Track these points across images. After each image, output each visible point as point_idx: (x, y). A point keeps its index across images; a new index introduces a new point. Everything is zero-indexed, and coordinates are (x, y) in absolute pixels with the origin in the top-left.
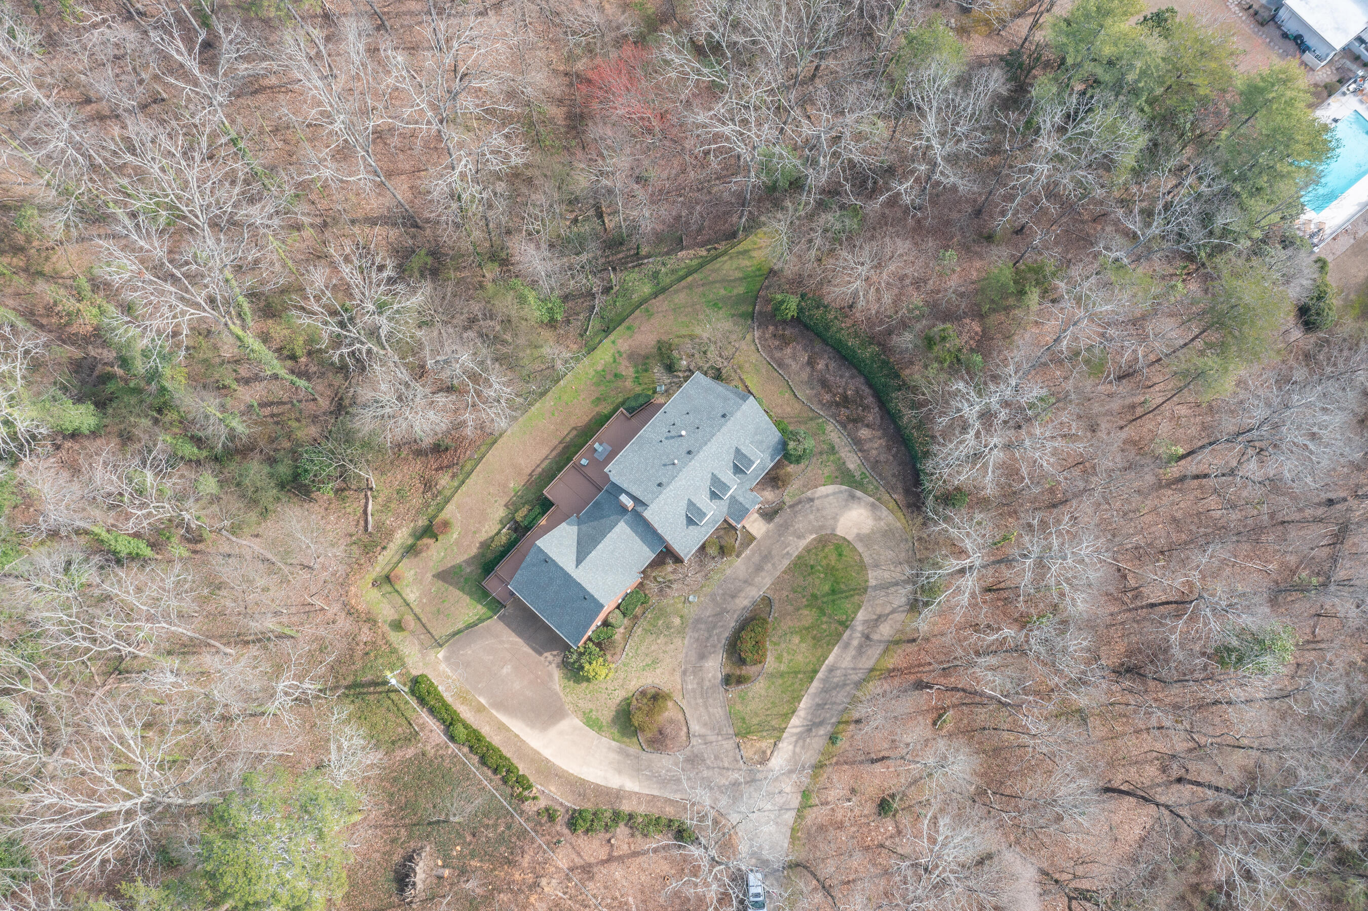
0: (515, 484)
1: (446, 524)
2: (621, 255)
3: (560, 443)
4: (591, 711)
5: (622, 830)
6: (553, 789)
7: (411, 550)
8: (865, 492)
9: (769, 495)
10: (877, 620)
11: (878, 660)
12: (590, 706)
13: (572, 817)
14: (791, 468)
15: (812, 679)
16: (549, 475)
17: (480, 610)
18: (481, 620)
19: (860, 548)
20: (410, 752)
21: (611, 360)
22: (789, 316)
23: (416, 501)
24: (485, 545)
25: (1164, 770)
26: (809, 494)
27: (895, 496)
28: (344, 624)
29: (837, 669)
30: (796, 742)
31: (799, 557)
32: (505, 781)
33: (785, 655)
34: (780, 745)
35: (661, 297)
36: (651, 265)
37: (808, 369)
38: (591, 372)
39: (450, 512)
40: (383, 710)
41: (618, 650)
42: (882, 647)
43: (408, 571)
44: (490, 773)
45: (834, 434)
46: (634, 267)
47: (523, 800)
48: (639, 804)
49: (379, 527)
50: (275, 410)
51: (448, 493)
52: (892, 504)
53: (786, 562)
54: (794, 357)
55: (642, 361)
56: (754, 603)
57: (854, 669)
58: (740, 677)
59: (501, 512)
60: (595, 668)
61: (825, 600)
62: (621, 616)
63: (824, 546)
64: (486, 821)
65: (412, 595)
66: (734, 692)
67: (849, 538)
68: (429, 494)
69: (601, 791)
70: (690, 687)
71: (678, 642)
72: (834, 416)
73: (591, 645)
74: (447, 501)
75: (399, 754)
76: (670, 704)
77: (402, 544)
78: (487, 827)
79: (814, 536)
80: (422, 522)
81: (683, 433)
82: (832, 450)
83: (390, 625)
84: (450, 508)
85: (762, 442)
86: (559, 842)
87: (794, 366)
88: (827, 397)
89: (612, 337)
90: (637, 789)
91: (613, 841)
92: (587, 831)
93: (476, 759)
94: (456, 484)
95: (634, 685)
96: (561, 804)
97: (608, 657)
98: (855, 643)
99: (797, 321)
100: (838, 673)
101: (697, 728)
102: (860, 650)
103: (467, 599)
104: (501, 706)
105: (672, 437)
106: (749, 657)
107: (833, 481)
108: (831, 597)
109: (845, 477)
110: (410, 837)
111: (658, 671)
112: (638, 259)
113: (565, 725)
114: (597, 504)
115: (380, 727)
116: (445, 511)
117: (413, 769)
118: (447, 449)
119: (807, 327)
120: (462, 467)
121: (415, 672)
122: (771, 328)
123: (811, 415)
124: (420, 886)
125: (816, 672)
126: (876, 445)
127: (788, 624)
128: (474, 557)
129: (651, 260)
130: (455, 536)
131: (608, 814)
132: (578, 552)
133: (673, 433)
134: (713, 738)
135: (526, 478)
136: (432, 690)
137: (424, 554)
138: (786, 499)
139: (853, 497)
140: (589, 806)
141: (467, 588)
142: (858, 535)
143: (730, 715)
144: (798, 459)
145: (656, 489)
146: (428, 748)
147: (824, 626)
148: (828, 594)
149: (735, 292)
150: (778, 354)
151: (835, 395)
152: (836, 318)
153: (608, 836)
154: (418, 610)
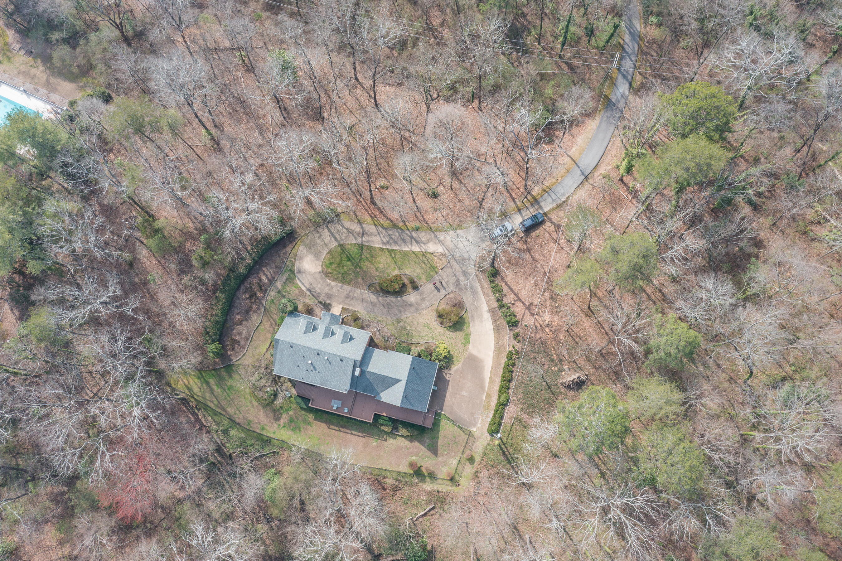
0: (374, 442)
1: (412, 465)
3: (340, 431)
4: (462, 343)
5: (506, 301)
6: (505, 341)
7: (432, 476)
8: (294, 266)
9: (318, 310)
10: (352, 233)
11: (370, 224)
12: (460, 345)
13: (513, 325)
14: (301, 306)
15: (393, 250)
16: (362, 425)
17: (443, 422)
18: (448, 419)
19: (322, 257)
20: (525, 416)
21: (284, 428)
22: (219, 346)
23: (407, 491)
24: (411, 438)
26: (306, 292)
27: (290, 251)
29: (383, 241)
30: (427, 244)
31: (341, 282)
32: (514, 365)
34: (432, 251)
37: (244, 323)
38: (295, 435)
40: (514, 441)
41: (429, 344)
42: (363, 225)
43: (443, 472)
44: (514, 374)
45: (272, 294)
46: (226, 447)
47: (517, 352)
48: (491, 299)
49: (429, 502)
51: (395, 475)
52: (294, 250)
53: (346, 287)
54: (240, 333)
55: (276, 414)
56: (374, 293)
57: (379, 233)
58: (411, 283)
59: (391, 442)
60: (442, 350)
62: (412, 351)
63: (330, 273)
65: (454, 462)
66: (419, 282)
67: (320, 263)
68: (400, 485)
69: (494, 321)
70: (428, 304)
71: (410, 319)
72: (263, 298)
74: (399, 473)
75: (529, 421)
76: (440, 308)
77: (431, 483)
78: (537, 361)
79: (327, 280)
80: (416, 480)
81: (310, 362)
82: (280, 292)
83: (473, 463)
84: (402, 468)
85: (294, 324)
86: (526, 326)
87: (245, 331)
88: (254, 306)
89: (272, 435)
90: (485, 304)
91: (512, 302)
92: (515, 316)
93: (511, 384)
94: (388, 474)
95: (440, 329)
96: (510, 334)
97: (434, 347)
98: (368, 238)
99: (221, 341)
102: (370, 234)
104: (482, 387)
105: (314, 367)
106: (401, 283)
107: (295, 284)
109: (291, 280)
110: (560, 393)
111: (428, 322)
113: (475, 352)
114: (364, 390)
116: (405, 471)
117: (531, 410)
119: (221, 335)
120: (378, 475)
121: (489, 437)
122: (229, 352)
124: (577, 375)
126: (268, 271)
127: (376, 273)
130: (414, 458)
131: (503, 310)
135: (368, 438)
136: (492, 423)
137: (431, 469)
138: (315, 302)
139: (299, 272)
140: (504, 321)
142: (317, 260)
144: (294, 304)
145: (344, 361)
146: (518, 409)
147: (367, 255)
150: (242, 343)
151: (252, 303)
152: (210, 321)
153: (511, 306)
154: (460, 455)
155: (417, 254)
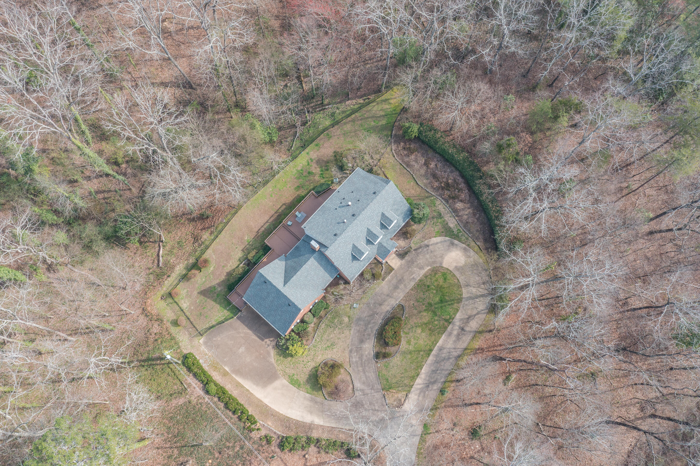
0: (248, 238)
1: (206, 261)
2: (312, 105)
3: (276, 213)
4: (294, 375)
5: (312, 449)
6: (270, 423)
7: (185, 277)
8: (460, 241)
9: (402, 243)
10: (468, 318)
11: (469, 343)
12: (293, 372)
13: (282, 442)
14: (415, 227)
15: (429, 355)
16: (268, 232)
17: (225, 313)
18: (226, 320)
19: (457, 274)
20: (181, 401)
21: (306, 164)
22: (413, 136)
23: (189, 248)
24: (229, 274)
25: (642, 409)
26: (426, 242)
27: (478, 243)
28: (142, 321)
29: (444, 349)
30: (420, 393)
31: (420, 280)
32: (240, 419)
33: (412, 340)
34: (410, 396)
35: (336, 127)
36: (330, 109)
37: (425, 168)
38: (295, 171)
39: (208, 254)
40: (165, 375)
41: (310, 337)
42: (472, 335)
43: (183, 290)
44: (230, 414)
45: (441, 206)
46: (320, 111)
47: (251, 431)
48: (323, 432)
49: (166, 263)
50: (106, 195)
51: (207, 243)
52: (476, 248)
53: (412, 284)
54: (416, 161)
55: (324, 165)
56: (393, 308)
57: (454, 349)
58: (385, 353)
59: (240, 254)
60: (297, 348)
61: (436, 306)
62: (312, 316)
63: (436, 274)
64: (228, 444)
65: (185, 305)
66: (382, 363)
67: (451, 269)
68: (197, 244)
69: (299, 425)
70: (354, 360)
71: (347, 332)
72: (441, 195)
73: (293, 334)
74: (207, 248)
75: (174, 402)
76: (342, 371)
77: (180, 274)
78: (228, 448)
79: (429, 268)
80: (192, 260)
81: (350, 203)
82: (440, 216)
83: (171, 323)
84: (209, 251)
85: (397, 210)
86: (273, 457)
87: (416, 166)
88: (436, 184)
89: (307, 150)
90: (322, 423)
91: (307, 456)
92: (291, 450)
93: (222, 405)
94: (212, 237)
95: (320, 359)
96: (275, 433)
97: (304, 342)
98: (455, 332)
99: (418, 139)
100: (445, 351)
101: (359, 385)
102: (458, 337)
103: (218, 306)
104: (238, 372)
105: (343, 206)
106: (390, 341)
107: (440, 234)
108: (440, 305)
109: (448, 232)
110: (180, 454)
111: (335, 350)
112: (323, 106)
113: (277, 383)
114: (297, 248)
115: (163, 385)
116: (205, 254)
117: (183, 411)
118: (208, 217)
119: (423, 142)
120: (217, 228)
121: (185, 352)
122: (402, 144)
123: (427, 195)
125: (431, 350)
126: (466, 213)
127: (413, 321)
128: (223, 281)
129: (330, 106)
130: (212, 269)
131: (304, 439)
132: (285, 277)
133: (343, 204)
134: (368, 391)
135: (255, 234)
136: (196, 362)
137: (193, 280)
138: (412, 245)
139: (453, 244)
140: (292, 434)
141: (218, 300)
142: (456, 267)
143: (379, 377)
144: (420, 221)
145: (333, 237)
146: (193, 398)
147: (436, 323)
148: (438, 303)
149: (380, 123)
150: (406, 159)
151: (441, 183)
152: (441, 136)
153: (304, 453)
154: (188, 314)
155: (413, 378)
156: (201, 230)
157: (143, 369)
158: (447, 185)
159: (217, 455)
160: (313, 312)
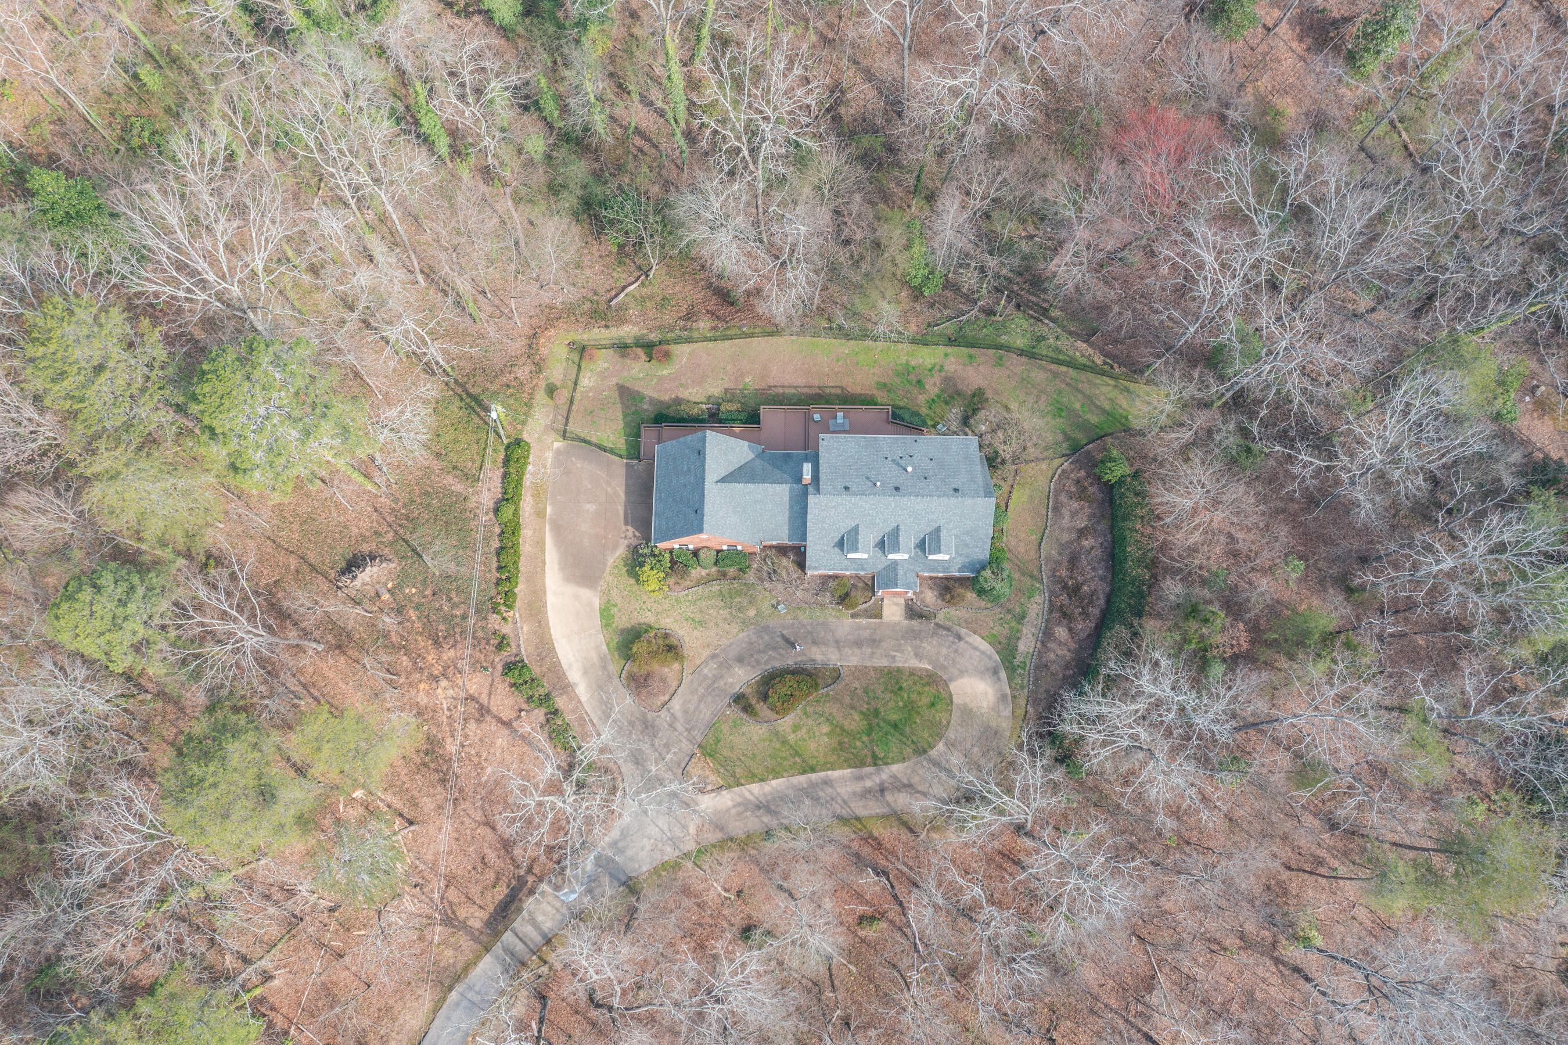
0: (750, 382)
1: (668, 356)
2: (1033, 299)
3: (819, 387)
4: (615, 605)
5: (539, 714)
6: (525, 629)
7: (622, 348)
8: (1010, 679)
9: (930, 597)
10: (905, 786)
11: (871, 817)
12: (619, 601)
13: (515, 664)
14: (971, 596)
15: (804, 772)
16: (779, 400)
17: (620, 442)
18: (612, 452)
19: (955, 717)
20: (458, 487)
21: (929, 367)
22: (1106, 477)
23: (668, 318)
24: (678, 401)
26: (963, 631)
27: (1030, 709)
28: (517, 346)
29: (832, 786)
30: (739, 804)
31: (899, 670)
32: (498, 583)
33: (804, 730)
34: (724, 793)
35: (1024, 359)
36: (1046, 328)
37: (1074, 536)
38: (904, 359)
39: (682, 352)
40: (474, 438)
41: (684, 584)
42: (886, 810)
43: (604, 361)
44: (495, 565)
45: (1036, 607)
46: (1032, 317)
47: (495, 610)
48: (573, 711)
49: (622, 308)
50: (646, 148)
51: (695, 335)
52: (1021, 712)
53: (884, 663)
54: (1074, 514)
55: (951, 392)
56: (824, 665)
57: (844, 801)
58: (750, 705)
59: (716, 390)
60: (651, 575)
61: (882, 724)
62: (713, 561)
63: (928, 684)
64: (453, 594)
65: (586, 381)
66: (734, 713)
67: (955, 699)
68: (682, 323)
69: (556, 668)
70: (706, 671)
71: (735, 628)
72: (1052, 593)
73: (667, 555)
74: (689, 340)
75: (449, 480)
76: (676, 666)
77: (623, 337)
78: (450, 599)
79: (929, 667)
80: (654, 337)
81: (910, 469)
82: (1021, 618)
83: (548, 385)
84: (686, 348)
85: (967, 545)
86: (486, 669)
87: (1066, 521)
88: (1064, 573)
89: (950, 350)
90: (583, 699)
91: (523, 714)
92: (513, 685)
93: (496, 544)
94: (709, 335)
95: (667, 623)
96: (519, 646)
97: (671, 581)
98: (868, 783)
99: (1109, 489)
100: (830, 790)
101: (677, 707)
102: (866, 794)
103: (620, 425)
104: (558, 528)
105: (898, 464)
106: (773, 699)
107: (994, 642)
108: (889, 728)
109: (1007, 651)
110: (391, 544)
111: (696, 633)
112: (1043, 315)
113: (586, 593)
114: (789, 455)
115: (459, 447)
116: (678, 346)
117: (447, 501)
118: (732, 304)
119: (1111, 502)
120: (728, 328)
121: (525, 436)
122: (1083, 473)
123: (1035, 573)
124: (358, 583)
125: (813, 770)
126: (1060, 652)
127: (831, 708)
128: (660, 402)
129: (1051, 324)
130: (665, 372)
131: (542, 691)
132: (732, 473)
133: (902, 462)
134: (679, 727)
135: (764, 385)
136: (522, 462)
137: (629, 362)
138: (941, 618)
139: (995, 672)
140: (536, 670)
141: (629, 418)
142: (965, 706)
143: (711, 726)
144: (981, 592)
145: (840, 487)
146: (474, 499)
147: (858, 744)
148: (889, 723)
149: (1088, 416)
150: (1063, 498)
151: (1071, 578)
152: (1142, 518)
153: (524, 706)
154: (578, 396)
155: (753, 777)
156: (708, 312)
157: (458, 403)
158: (1077, 589)
159: (428, 592)
160: (721, 557)
